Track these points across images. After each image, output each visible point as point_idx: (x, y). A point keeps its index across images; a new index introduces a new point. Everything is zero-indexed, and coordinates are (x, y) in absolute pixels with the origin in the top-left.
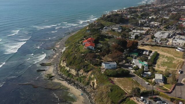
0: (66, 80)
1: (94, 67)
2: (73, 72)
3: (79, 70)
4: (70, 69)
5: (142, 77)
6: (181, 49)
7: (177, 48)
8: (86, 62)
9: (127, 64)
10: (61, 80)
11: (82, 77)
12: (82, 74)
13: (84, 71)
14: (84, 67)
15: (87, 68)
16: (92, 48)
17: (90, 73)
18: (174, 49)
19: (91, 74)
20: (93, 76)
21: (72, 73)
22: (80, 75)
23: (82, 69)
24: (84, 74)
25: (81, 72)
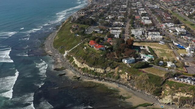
0: (95, 78)
1: (118, 63)
2: (100, 70)
3: (106, 68)
4: (95, 69)
5: (158, 65)
6: (163, 42)
7: (159, 42)
8: (108, 60)
9: (138, 58)
10: (90, 79)
11: (110, 73)
12: (110, 71)
13: (111, 68)
14: (110, 65)
15: (113, 65)
16: (104, 49)
17: (116, 69)
18: (158, 43)
19: (119, 70)
20: (120, 71)
21: (98, 72)
22: (108, 72)
23: (109, 67)
24: (111, 71)
25: (108, 69)
